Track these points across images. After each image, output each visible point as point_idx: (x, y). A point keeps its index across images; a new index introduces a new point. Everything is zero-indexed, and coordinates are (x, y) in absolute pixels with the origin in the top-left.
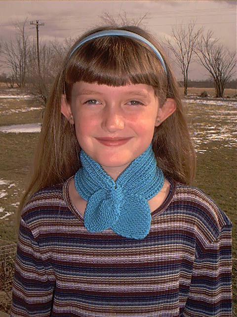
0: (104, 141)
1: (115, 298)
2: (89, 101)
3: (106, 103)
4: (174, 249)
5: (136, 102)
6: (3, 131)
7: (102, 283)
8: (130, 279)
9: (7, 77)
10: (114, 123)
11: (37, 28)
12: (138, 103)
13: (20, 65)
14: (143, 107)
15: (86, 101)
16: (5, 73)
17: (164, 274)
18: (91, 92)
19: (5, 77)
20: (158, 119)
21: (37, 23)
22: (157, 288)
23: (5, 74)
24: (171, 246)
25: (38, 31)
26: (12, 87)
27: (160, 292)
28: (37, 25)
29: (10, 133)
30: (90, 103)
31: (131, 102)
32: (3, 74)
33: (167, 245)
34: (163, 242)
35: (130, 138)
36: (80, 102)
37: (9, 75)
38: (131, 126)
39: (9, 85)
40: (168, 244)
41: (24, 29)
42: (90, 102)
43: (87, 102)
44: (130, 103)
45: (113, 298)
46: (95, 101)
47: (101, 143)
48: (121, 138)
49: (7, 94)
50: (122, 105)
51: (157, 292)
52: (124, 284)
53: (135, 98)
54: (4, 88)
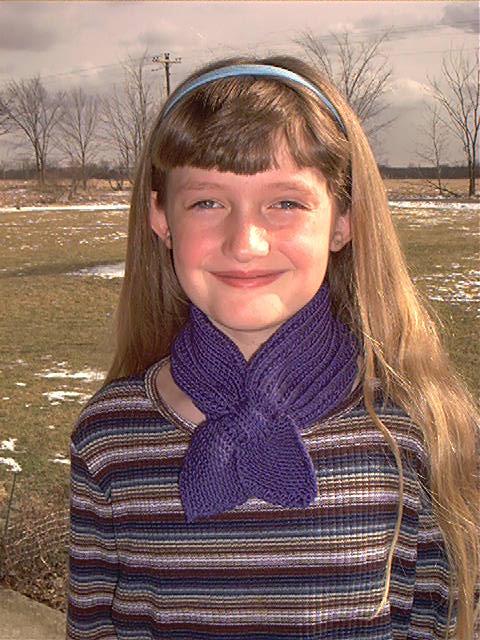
0: (229, 278)
1: (262, 578)
2: (199, 203)
3: (233, 204)
4: (375, 482)
5: (291, 203)
6: (102, 275)
7: (234, 551)
8: (287, 541)
9: (111, 168)
10: (246, 245)
11: (167, 69)
12: (294, 205)
13: (135, 142)
14: (306, 212)
15: (192, 204)
16: (105, 159)
17: (358, 532)
18: (203, 185)
19: (107, 168)
20: (339, 237)
21: (167, 58)
22: (345, 559)
23: (107, 163)
24: (369, 477)
25: (168, 74)
26: (120, 188)
27: (351, 567)
28: (167, 63)
29: (114, 278)
30: (202, 207)
31: (282, 203)
32: (102, 162)
33: (360, 475)
34: (353, 468)
35: (282, 272)
36: (183, 204)
37: (113, 164)
38: (282, 250)
39: (114, 184)
40: (363, 472)
41: (140, 71)
42: (202, 204)
43: (195, 205)
44: (280, 206)
45: (258, 579)
46: (212, 203)
47: (225, 282)
48: (261, 271)
49: (109, 201)
50: (264, 209)
51: (345, 567)
52: (277, 551)
53: (289, 195)
54: (104, 189)
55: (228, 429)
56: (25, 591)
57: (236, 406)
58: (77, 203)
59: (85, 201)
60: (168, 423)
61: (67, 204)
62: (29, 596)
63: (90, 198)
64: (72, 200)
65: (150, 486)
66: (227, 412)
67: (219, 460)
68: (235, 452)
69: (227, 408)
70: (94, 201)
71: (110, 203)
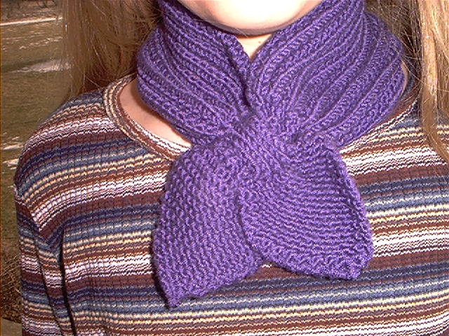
26: (45, 6)
39: (41, 4)
49: (38, 16)
54: (33, 8)
55: (224, 160)
56: (6, 316)
57: (234, 123)
58: (14, 19)
59: (21, 18)
60: (136, 145)
61: (7, 21)
62: (9, 319)
63: (24, 15)
64: (10, 18)
65: (111, 237)
66: (221, 133)
67: (213, 208)
68: (238, 194)
69: (223, 128)
70: (27, 17)
71: (39, 18)
